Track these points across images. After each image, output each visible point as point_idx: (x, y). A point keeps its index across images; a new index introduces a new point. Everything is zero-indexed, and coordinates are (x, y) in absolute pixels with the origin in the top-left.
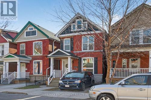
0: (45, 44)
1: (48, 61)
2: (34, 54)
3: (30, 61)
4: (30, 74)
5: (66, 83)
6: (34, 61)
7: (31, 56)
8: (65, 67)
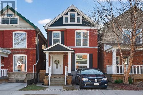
0: (31, 36)
1: (34, 56)
2: (14, 47)
3: (9, 55)
4: (9, 71)
5: (95, 81)
6: (14, 55)
7: (10, 49)
8: (54, 63)
